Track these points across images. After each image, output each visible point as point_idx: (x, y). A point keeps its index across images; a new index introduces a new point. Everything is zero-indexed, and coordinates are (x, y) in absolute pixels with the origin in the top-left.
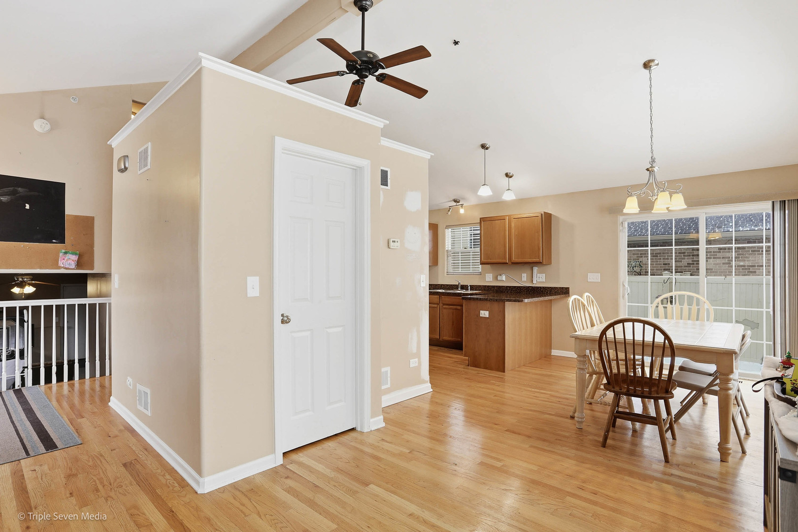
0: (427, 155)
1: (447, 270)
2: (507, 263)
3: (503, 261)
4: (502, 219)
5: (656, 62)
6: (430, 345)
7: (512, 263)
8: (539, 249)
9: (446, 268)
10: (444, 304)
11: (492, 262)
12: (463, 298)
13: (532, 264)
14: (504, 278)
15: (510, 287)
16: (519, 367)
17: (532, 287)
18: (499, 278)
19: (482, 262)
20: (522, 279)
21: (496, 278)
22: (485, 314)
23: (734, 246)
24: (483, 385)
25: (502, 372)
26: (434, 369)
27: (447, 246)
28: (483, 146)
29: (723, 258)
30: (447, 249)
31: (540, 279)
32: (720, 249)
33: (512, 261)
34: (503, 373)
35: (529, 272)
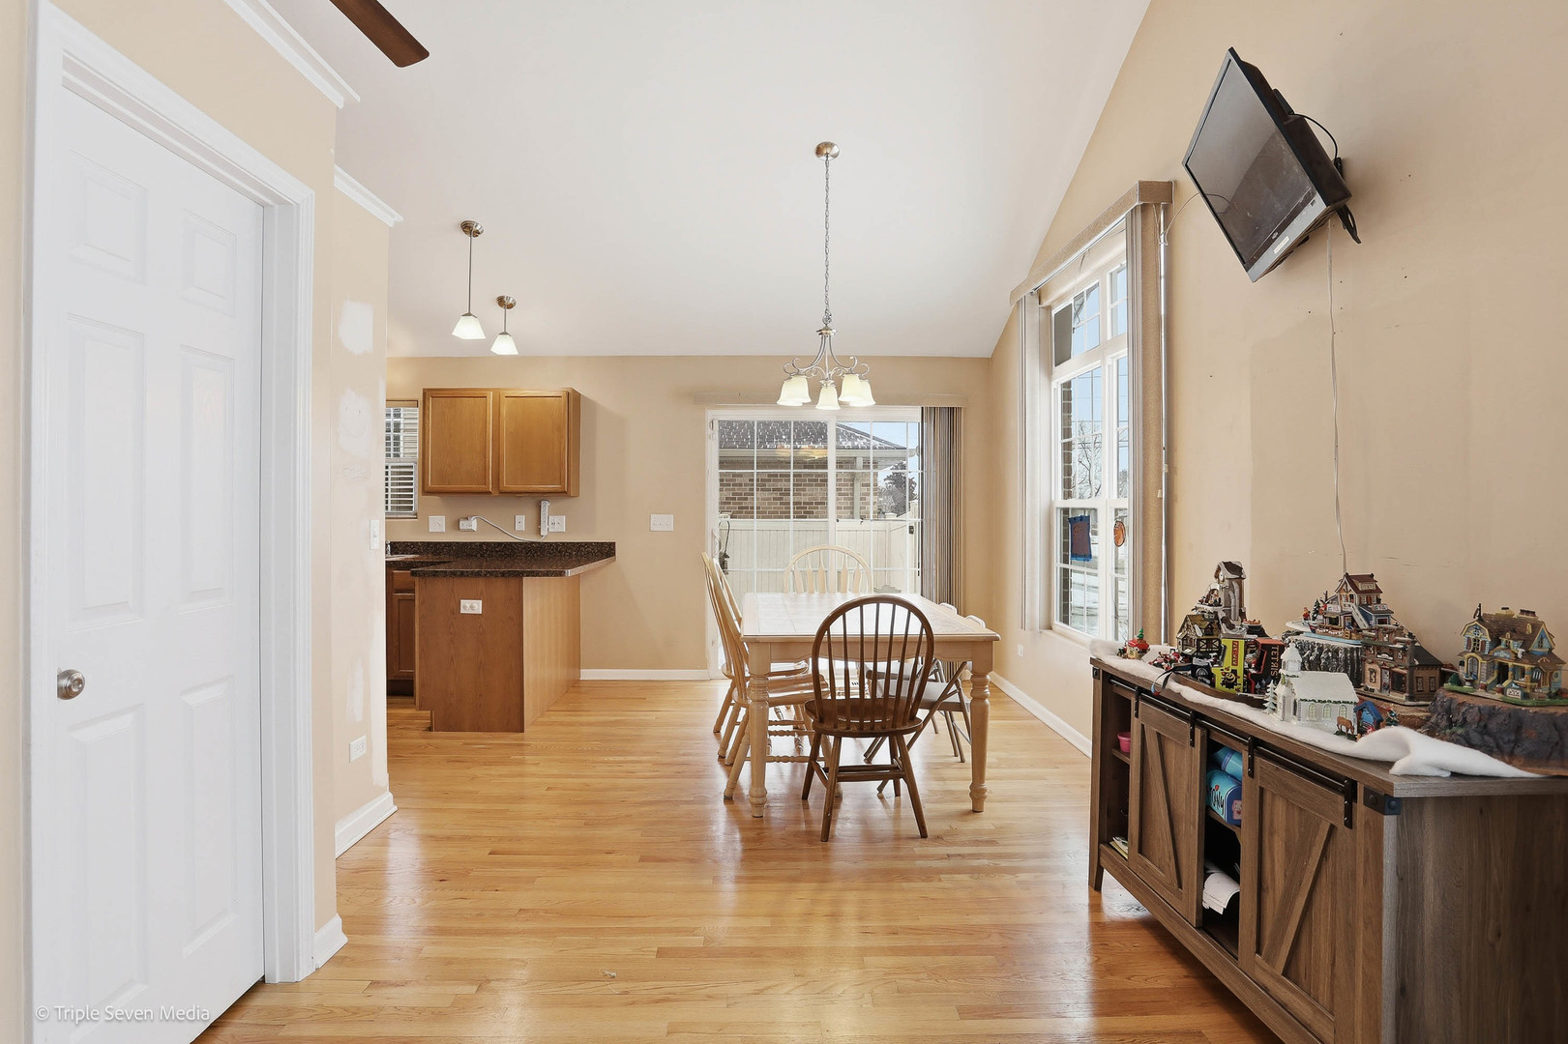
0: (390, 217)
2: (488, 492)
3: (482, 488)
4: (478, 395)
5: (835, 150)
6: (388, 694)
7: (501, 493)
8: (561, 465)
11: (451, 490)
12: (413, 574)
13: (537, 497)
14: (474, 524)
15: (488, 544)
16: (542, 715)
17: (539, 543)
18: (463, 525)
19: (426, 490)
20: (518, 528)
21: (455, 525)
22: (472, 606)
23: (792, 471)
24: (495, 770)
25: (517, 731)
26: (396, 754)
28: (467, 227)
29: (774, 490)
31: (555, 527)
32: (770, 475)
33: (501, 489)
34: (521, 734)
35: (531, 512)
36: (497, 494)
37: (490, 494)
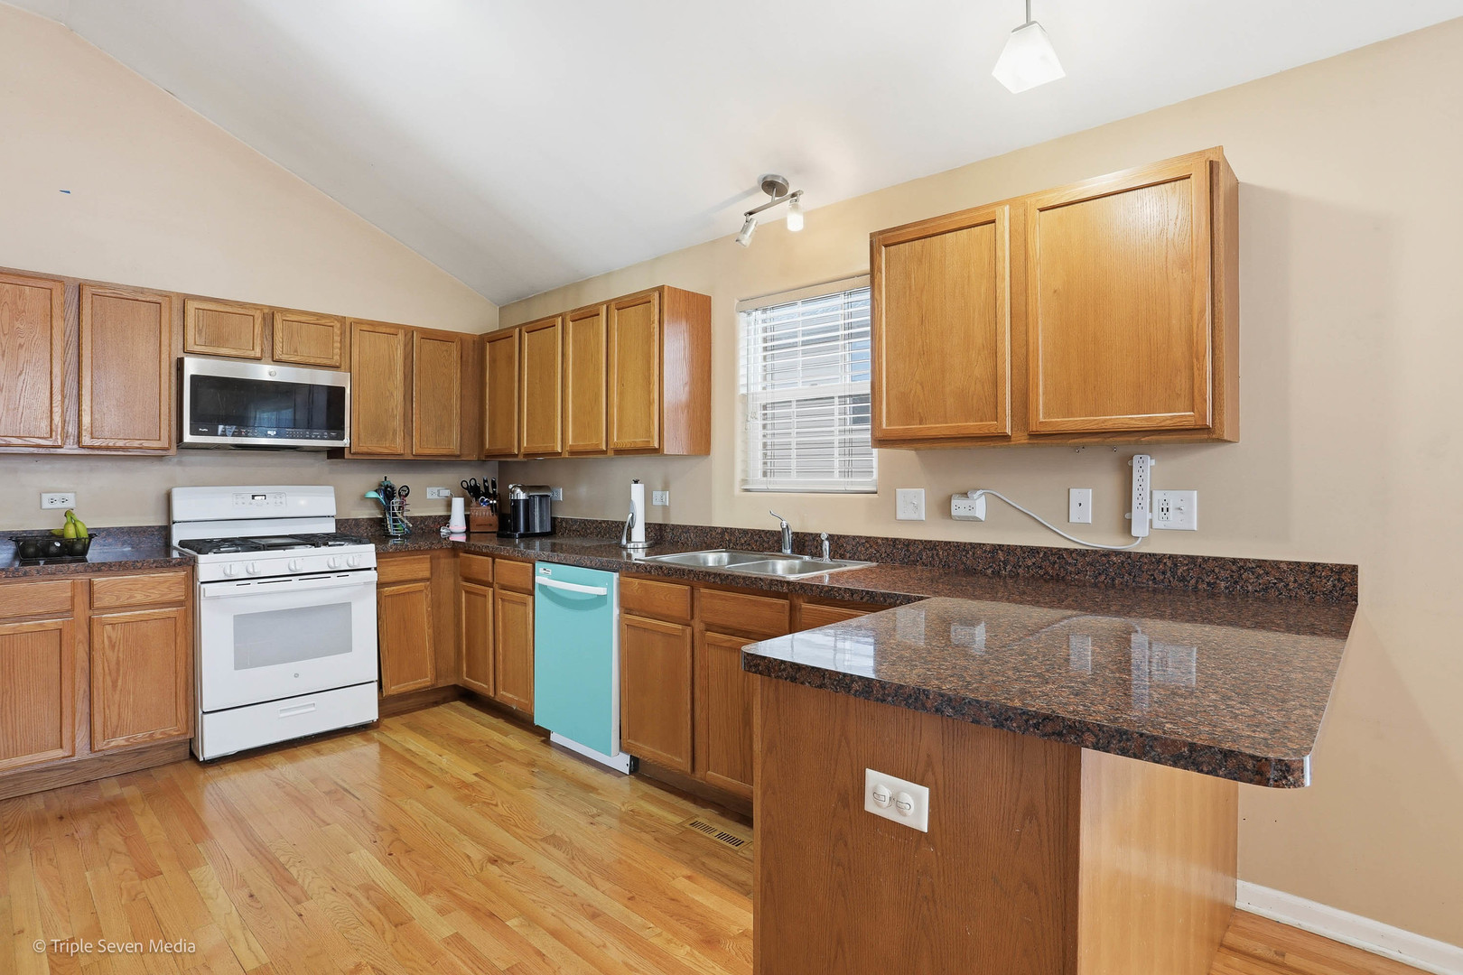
1: (745, 471)
2: (1005, 437)
3: (989, 426)
4: (974, 221)
7: (1034, 437)
9: (739, 467)
10: (710, 627)
11: (930, 434)
14: (979, 506)
15: (1010, 550)
17: (1128, 555)
19: (879, 435)
20: (1074, 516)
21: (944, 509)
27: (742, 381)
30: (743, 391)
31: (1167, 517)
33: (1034, 428)
35: (1109, 482)
36: (1026, 441)
37: (1010, 441)
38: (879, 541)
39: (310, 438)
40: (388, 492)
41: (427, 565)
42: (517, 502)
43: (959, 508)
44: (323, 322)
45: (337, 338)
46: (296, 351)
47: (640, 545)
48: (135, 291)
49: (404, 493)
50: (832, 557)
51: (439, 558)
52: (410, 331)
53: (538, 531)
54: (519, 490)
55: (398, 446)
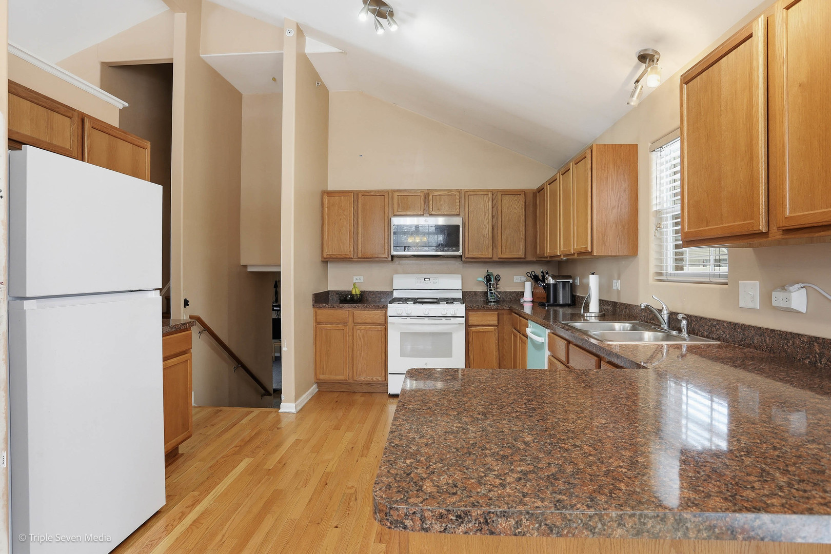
1: (660, 266)
2: (763, 235)
3: (748, 225)
9: (653, 263)
14: (797, 299)
19: (683, 237)
21: (768, 299)
27: (656, 201)
30: (657, 208)
33: (780, 224)
36: (780, 237)
37: (768, 237)
38: (725, 324)
39: (443, 251)
40: (488, 279)
41: (496, 318)
42: (549, 285)
43: (778, 299)
44: (450, 194)
45: (458, 201)
46: (438, 209)
47: (593, 315)
48: (375, 192)
49: (498, 279)
50: (689, 333)
51: (503, 314)
52: (494, 192)
53: (561, 302)
54: (550, 278)
55: (488, 254)
